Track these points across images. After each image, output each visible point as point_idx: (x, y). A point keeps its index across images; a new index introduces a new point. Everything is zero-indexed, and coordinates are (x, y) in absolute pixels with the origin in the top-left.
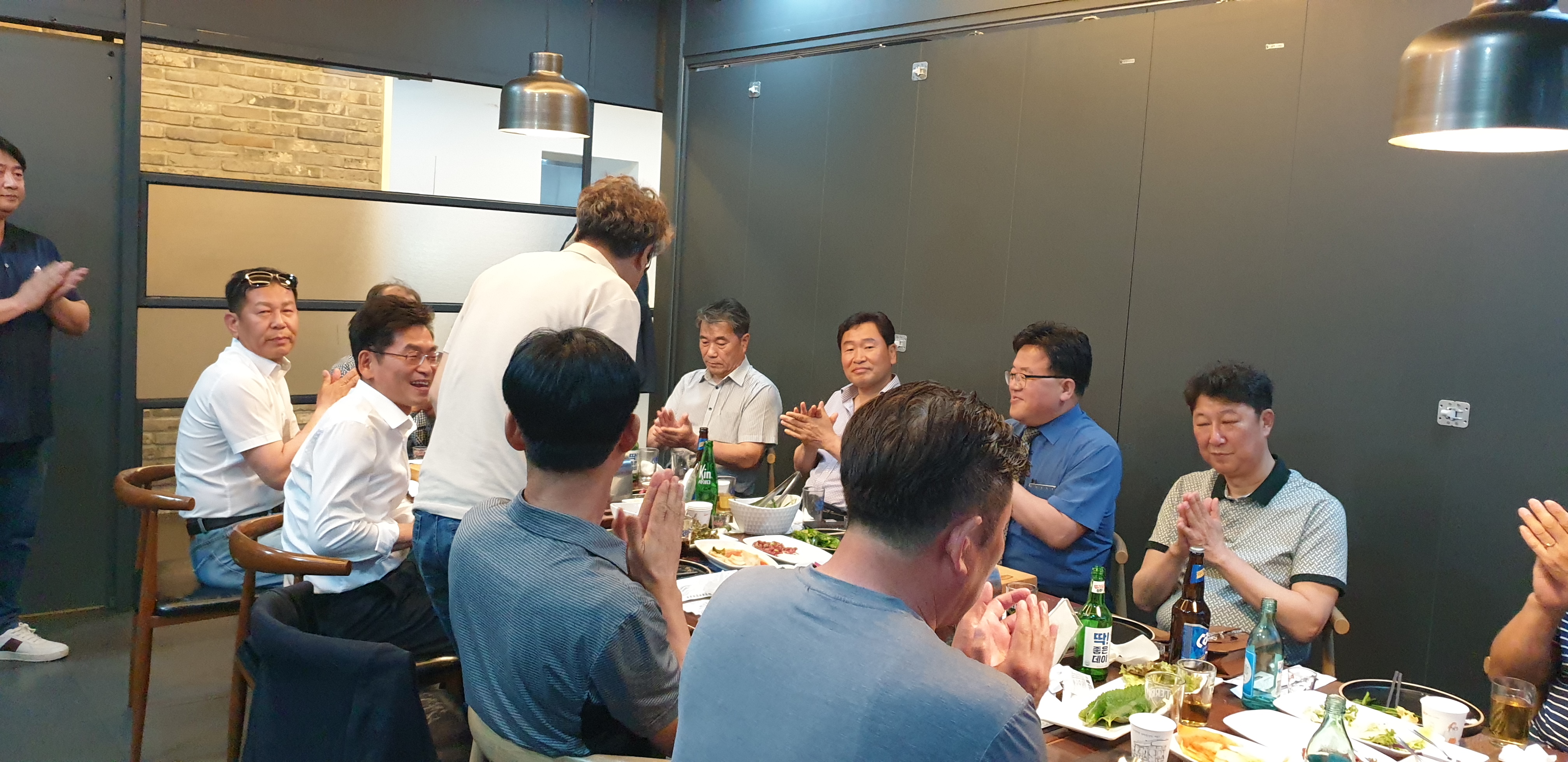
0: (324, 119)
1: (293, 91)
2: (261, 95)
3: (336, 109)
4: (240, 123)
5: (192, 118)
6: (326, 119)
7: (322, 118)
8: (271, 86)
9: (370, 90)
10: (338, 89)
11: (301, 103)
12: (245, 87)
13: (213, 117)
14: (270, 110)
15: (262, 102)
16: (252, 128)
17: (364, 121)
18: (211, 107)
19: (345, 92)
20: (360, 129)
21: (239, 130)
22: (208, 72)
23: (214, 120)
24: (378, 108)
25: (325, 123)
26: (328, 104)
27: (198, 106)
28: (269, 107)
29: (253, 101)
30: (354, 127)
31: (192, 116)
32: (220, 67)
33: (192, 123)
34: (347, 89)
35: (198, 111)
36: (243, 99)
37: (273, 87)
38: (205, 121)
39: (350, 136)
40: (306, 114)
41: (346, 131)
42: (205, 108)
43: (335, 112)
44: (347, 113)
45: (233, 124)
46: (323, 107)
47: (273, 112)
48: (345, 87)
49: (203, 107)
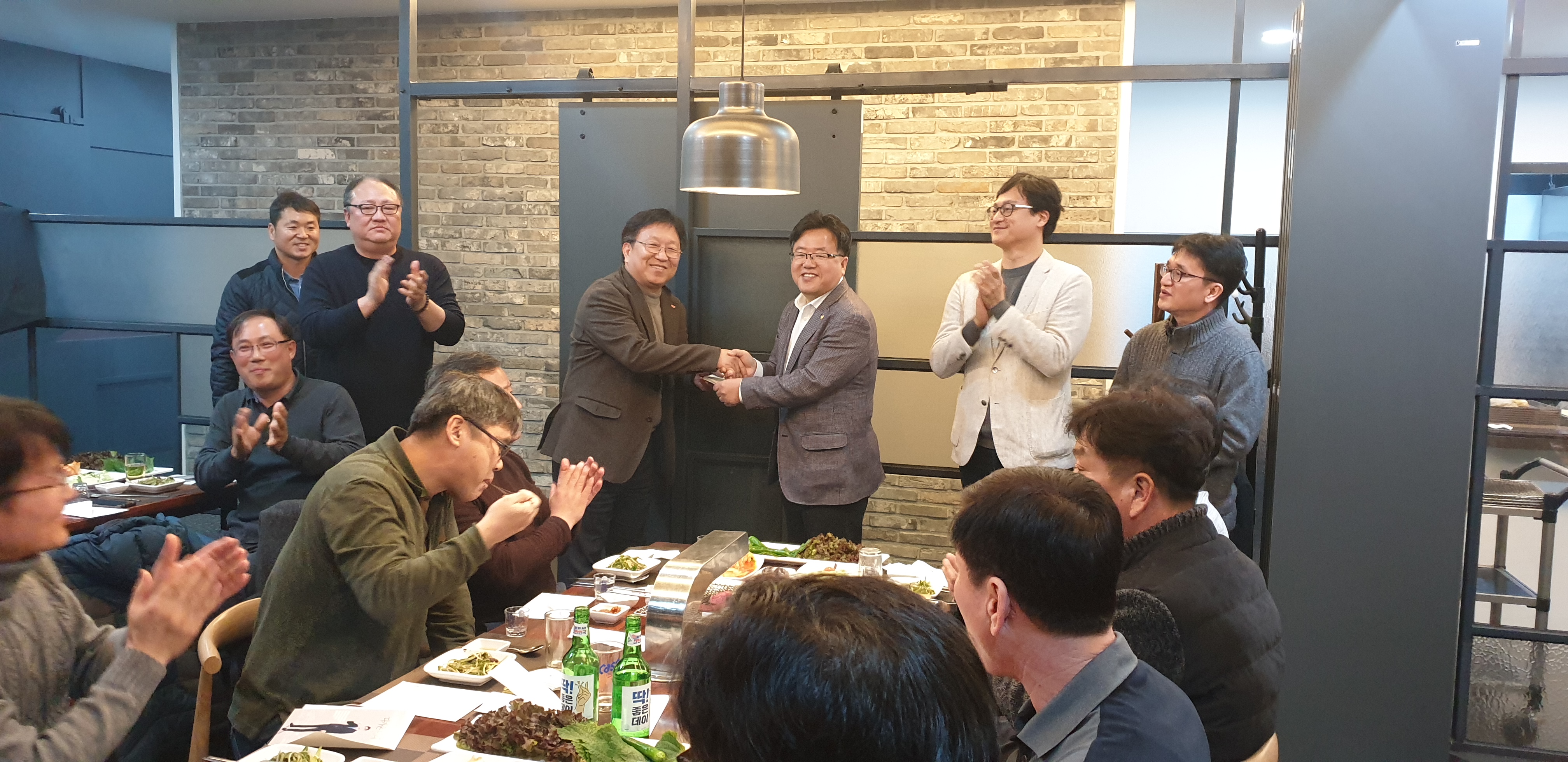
0: (1046, 154)
1: (1012, 127)
2: (976, 136)
3: (1061, 141)
4: (955, 169)
5: (909, 170)
6: (1049, 154)
7: (1044, 152)
8: (988, 125)
9: (1102, 114)
10: (1064, 118)
11: (1021, 139)
12: (962, 131)
13: (929, 165)
14: (987, 150)
15: (979, 144)
16: (968, 173)
17: (1094, 151)
18: (928, 157)
19: (1072, 120)
20: (1089, 160)
21: (954, 177)
22: (926, 119)
23: (929, 169)
24: (1113, 133)
25: (1047, 157)
26: (1051, 136)
27: (915, 156)
28: (986, 147)
29: (969, 143)
30: (1081, 159)
31: (909, 167)
32: (937, 112)
33: (908, 174)
34: (1075, 116)
35: (914, 162)
36: (960, 142)
37: (991, 125)
38: (922, 171)
39: (1076, 170)
40: (1026, 151)
41: (1072, 165)
42: (922, 158)
43: (1059, 145)
44: (1073, 144)
45: (950, 169)
46: (1045, 140)
47: (990, 153)
48: (1072, 114)
49: (919, 157)
